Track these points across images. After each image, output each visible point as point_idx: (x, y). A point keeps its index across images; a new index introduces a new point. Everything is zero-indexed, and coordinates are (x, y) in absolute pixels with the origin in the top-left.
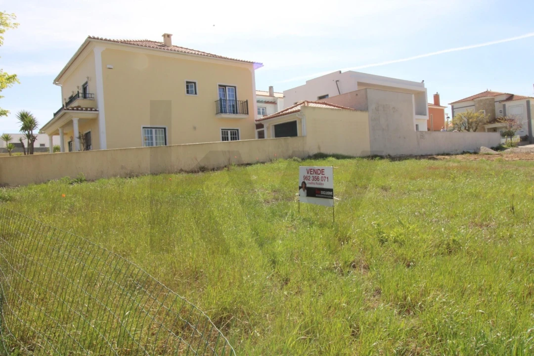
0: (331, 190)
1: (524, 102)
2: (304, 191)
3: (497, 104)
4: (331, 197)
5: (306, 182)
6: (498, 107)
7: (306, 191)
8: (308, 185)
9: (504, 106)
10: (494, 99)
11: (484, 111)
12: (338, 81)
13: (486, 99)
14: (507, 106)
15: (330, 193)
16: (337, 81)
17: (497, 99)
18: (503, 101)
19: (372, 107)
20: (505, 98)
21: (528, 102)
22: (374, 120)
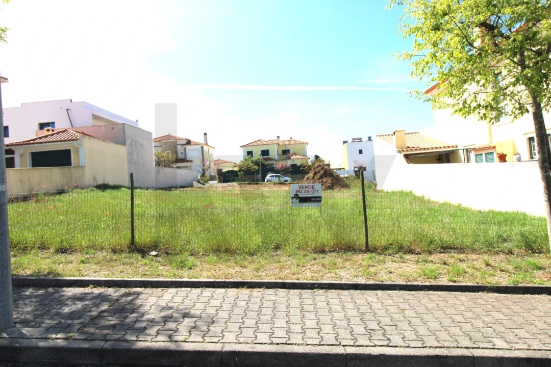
0: (320, 197)
1: (199, 147)
2: (297, 199)
3: (179, 147)
4: (320, 201)
5: (298, 193)
6: (180, 149)
7: (298, 199)
8: (300, 196)
9: (185, 149)
10: (176, 142)
11: (169, 151)
12: (69, 110)
13: (171, 142)
14: (187, 149)
15: (320, 199)
16: (67, 110)
17: (179, 142)
18: (184, 145)
19: (128, 142)
20: (185, 142)
21: (202, 147)
22: (130, 154)
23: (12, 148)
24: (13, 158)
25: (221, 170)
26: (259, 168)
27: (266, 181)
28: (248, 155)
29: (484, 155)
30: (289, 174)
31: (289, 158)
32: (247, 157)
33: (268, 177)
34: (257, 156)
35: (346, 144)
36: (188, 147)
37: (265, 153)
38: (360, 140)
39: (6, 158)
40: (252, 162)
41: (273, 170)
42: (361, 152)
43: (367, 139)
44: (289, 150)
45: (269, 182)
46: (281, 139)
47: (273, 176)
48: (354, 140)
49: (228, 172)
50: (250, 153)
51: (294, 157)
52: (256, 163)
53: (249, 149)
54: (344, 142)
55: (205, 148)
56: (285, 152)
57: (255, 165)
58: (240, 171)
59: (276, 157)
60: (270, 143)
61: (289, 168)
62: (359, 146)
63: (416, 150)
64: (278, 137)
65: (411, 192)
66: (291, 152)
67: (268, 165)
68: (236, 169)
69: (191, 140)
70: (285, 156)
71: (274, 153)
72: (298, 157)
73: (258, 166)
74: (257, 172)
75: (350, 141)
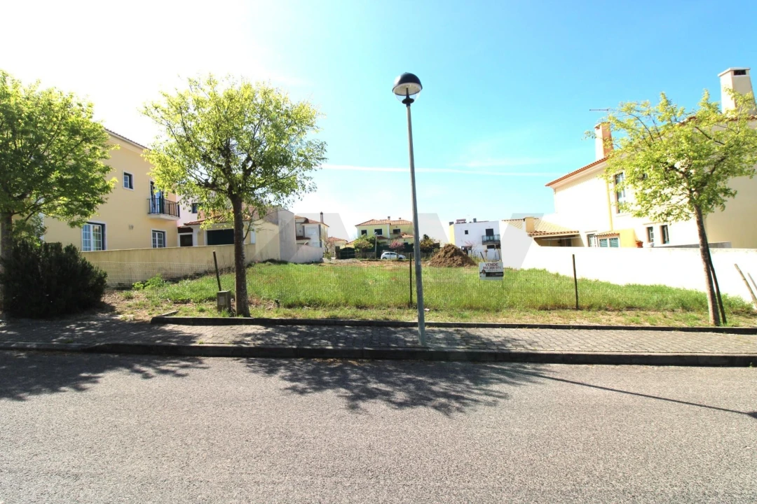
1: (317, 226)
2: (484, 274)
4: (502, 276)
6: (298, 227)
9: (304, 227)
17: (297, 220)
18: (302, 223)
19: (280, 222)
20: (303, 221)
21: (320, 226)
22: (281, 232)
23: (191, 227)
24: (191, 236)
25: (339, 247)
26: (374, 246)
27: (382, 258)
28: (363, 234)
29: (608, 240)
30: (402, 252)
31: (401, 237)
32: (362, 236)
33: (384, 254)
34: (371, 234)
35: (452, 225)
36: (306, 226)
37: (379, 232)
38: (464, 221)
39: (181, 236)
40: (367, 240)
41: (387, 248)
42: (466, 232)
43: (472, 221)
44: (399, 230)
45: (385, 260)
46: (392, 219)
47: (388, 254)
48: (458, 222)
49: (345, 249)
50: (364, 232)
51: (405, 236)
52: (372, 241)
53: (364, 228)
54: (451, 223)
55: (322, 226)
56: (396, 231)
57: (371, 243)
58: (356, 248)
59: (389, 236)
60: (382, 222)
61: (402, 246)
62: (465, 227)
63: (544, 234)
64: (389, 217)
65: (545, 270)
66: (401, 231)
67: (382, 243)
68: (353, 246)
69: (309, 218)
70: (396, 236)
71: (387, 232)
72: (408, 236)
73: (374, 244)
74: (372, 250)
75: (455, 222)
